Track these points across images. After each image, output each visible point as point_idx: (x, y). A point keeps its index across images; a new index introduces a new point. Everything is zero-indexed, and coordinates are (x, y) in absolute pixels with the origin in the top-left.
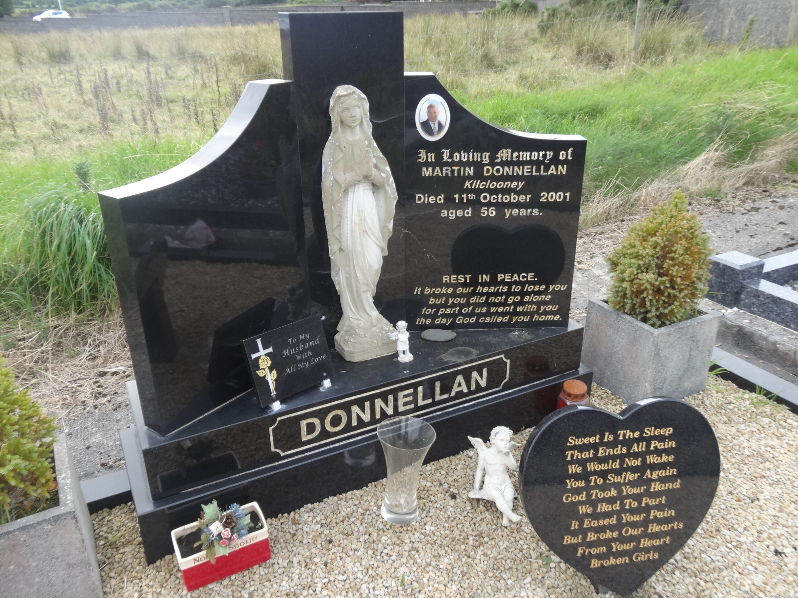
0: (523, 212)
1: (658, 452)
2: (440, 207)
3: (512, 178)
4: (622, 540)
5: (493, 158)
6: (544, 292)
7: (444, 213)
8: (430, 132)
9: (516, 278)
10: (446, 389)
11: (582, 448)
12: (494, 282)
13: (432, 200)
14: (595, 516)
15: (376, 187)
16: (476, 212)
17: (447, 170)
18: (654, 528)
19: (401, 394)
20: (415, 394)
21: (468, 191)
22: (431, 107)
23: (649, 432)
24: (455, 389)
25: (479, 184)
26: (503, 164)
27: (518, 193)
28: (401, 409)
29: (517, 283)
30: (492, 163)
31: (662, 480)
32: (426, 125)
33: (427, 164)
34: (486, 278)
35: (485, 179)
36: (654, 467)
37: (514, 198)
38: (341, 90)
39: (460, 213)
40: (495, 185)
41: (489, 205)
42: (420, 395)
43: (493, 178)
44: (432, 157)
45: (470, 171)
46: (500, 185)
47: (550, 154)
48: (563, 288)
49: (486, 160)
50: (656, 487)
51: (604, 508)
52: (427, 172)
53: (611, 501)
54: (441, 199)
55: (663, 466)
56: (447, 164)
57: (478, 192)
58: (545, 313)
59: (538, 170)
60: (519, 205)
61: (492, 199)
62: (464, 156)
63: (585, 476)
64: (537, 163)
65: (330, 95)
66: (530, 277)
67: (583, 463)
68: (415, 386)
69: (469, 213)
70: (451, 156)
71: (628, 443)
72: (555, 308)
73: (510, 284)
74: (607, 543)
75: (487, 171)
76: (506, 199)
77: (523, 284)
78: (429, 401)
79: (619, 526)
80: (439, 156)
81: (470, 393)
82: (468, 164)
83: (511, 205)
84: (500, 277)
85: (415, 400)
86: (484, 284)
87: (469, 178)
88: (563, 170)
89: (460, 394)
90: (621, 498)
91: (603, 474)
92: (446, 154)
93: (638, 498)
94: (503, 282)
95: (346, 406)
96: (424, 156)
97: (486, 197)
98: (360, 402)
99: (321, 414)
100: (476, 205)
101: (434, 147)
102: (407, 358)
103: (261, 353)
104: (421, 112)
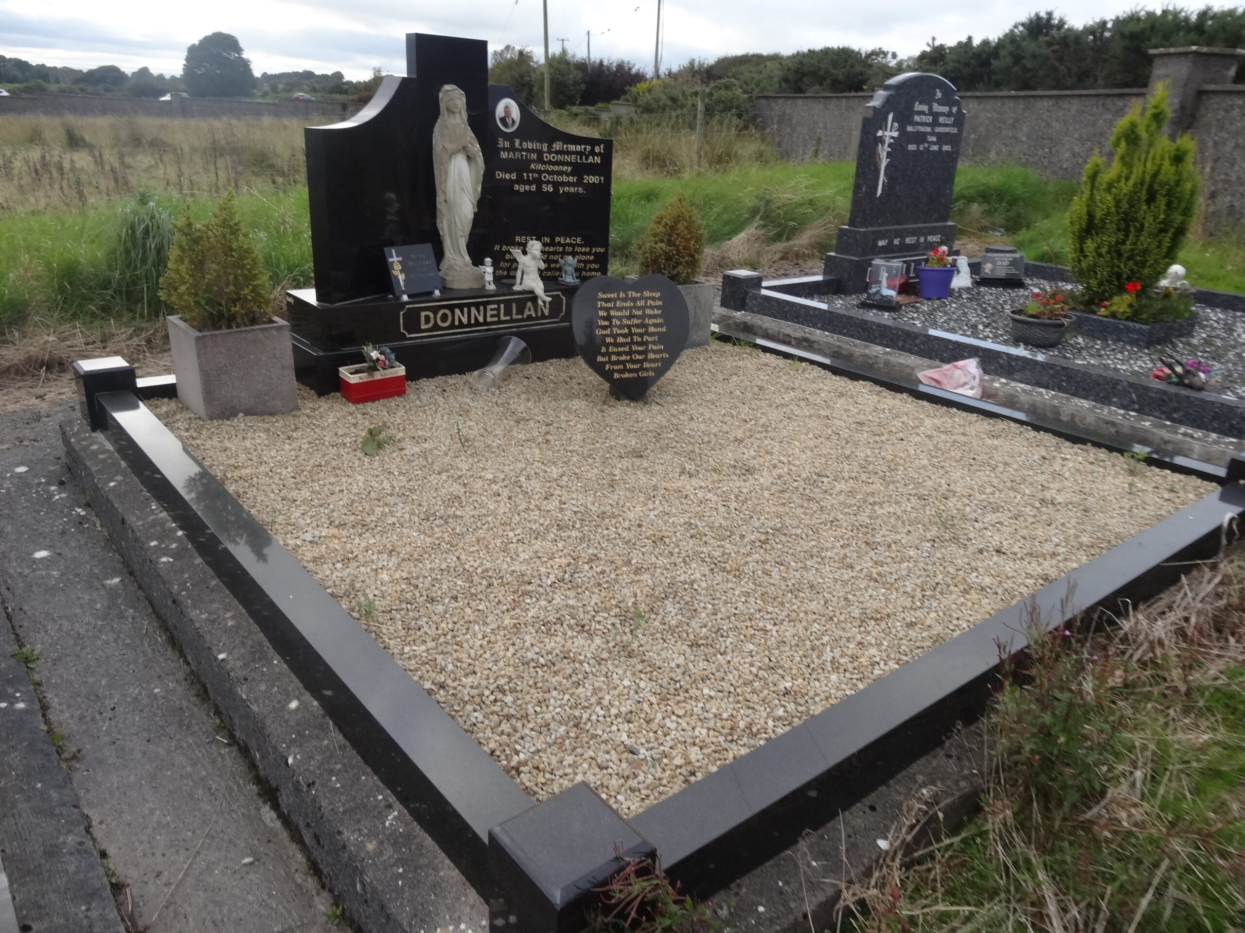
0: (572, 190)
1: (652, 307)
2: (513, 182)
3: (563, 164)
4: (633, 361)
5: (550, 147)
6: (589, 254)
7: (516, 187)
8: (506, 125)
9: (568, 241)
10: (520, 311)
11: (607, 300)
12: (553, 244)
13: (507, 176)
14: (616, 345)
15: (469, 158)
16: (539, 188)
17: (518, 155)
18: (651, 356)
19: (489, 307)
20: (498, 310)
21: (533, 171)
22: (506, 107)
23: (647, 294)
24: (527, 313)
25: (540, 167)
26: (558, 152)
27: (568, 175)
28: (489, 319)
29: (569, 245)
30: (550, 152)
31: (655, 325)
32: (503, 120)
33: (504, 149)
34: (547, 240)
35: (544, 163)
36: (651, 317)
37: (565, 179)
38: (447, 87)
39: (527, 188)
40: (551, 168)
41: (548, 182)
42: (502, 311)
43: (550, 163)
44: (507, 144)
45: (534, 156)
46: (556, 168)
47: (588, 148)
48: (602, 250)
49: (545, 149)
50: (652, 329)
51: (621, 340)
52: (504, 155)
53: (625, 336)
54: (514, 176)
55: (655, 316)
56: (518, 150)
57: (540, 172)
58: (591, 270)
59: (581, 159)
60: (569, 184)
61: (550, 178)
62: (530, 145)
63: (609, 318)
64: (580, 153)
65: (439, 90)
66: (579, 240)
67: (607, 310)
68: (498, 303)
69: (534, 188)
70: (521, 145)
71: (634, 300)
72: (597, 266)
73: (564, 246)
74: (623, 363)
75: (547, 157)
76: (560, 179)
77: (573, 246)
78: (508, 318)
79: (630, 353)
80: (512, 144)
81: (537, 318)
82: (532, 151)
83: (564, 184)
84: (557, 239)
85: (498, 315)
87: (534, 161)
88: (598, 160)
89: (530, 318)
90: (631, 334)
91: (620, 318)
92: (517, 142)
93: (641, 335)
94: (559, 244)
95: (451, 308)
96: (502, 143)
97: (545, 177)
98: (461, 307)
99: (435, 310)
100: (539, 182)
101: (509, 137)
102: (492, 287)
103: (395, 260)
104: (500, 110)
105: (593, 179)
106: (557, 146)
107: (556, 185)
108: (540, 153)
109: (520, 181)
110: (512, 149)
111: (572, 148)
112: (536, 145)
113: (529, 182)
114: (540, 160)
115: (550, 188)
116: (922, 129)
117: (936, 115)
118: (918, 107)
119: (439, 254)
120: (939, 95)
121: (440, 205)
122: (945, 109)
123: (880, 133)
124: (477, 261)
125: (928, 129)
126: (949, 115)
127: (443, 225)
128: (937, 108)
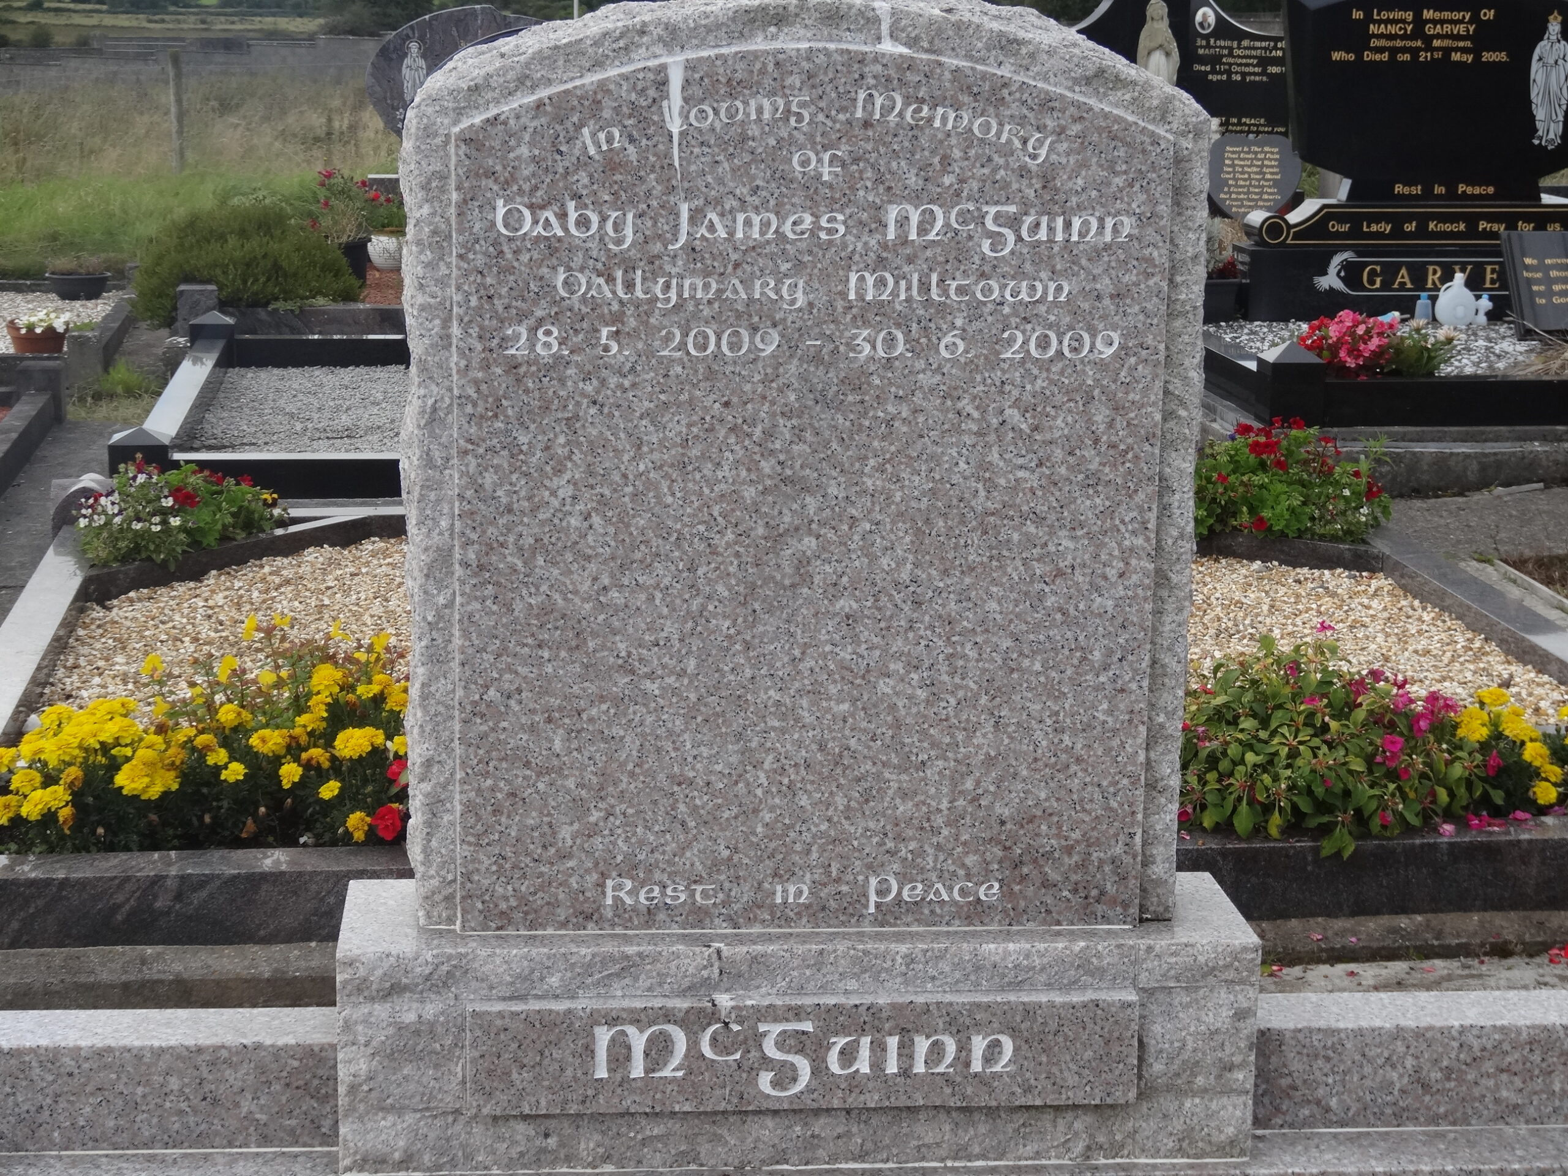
0: (1257, 78)
1: (1270, 160)
2: (1207, 73)
3: (1250, 57)
4: (1249, 200)
5: (1239, 44)
6: (1271, 132)
7: (1210, 77)
8: (1203, 28)
9: (1253, 121)
11: (1233, 152)
12: (1239, 124)
13: (1203, 68)
14: (1237, 186)
15: (1168, 54)
16: (1229, 77)
17: (1212, 51)
18: (1266, 197)
21: (1225, 64)
22: (1204, 15)
23: (1267, 149)
25: (1231, 60)
26: (1245, 48)
27: (1254, 66)
29: (1254, 125)
30: (1239, 48)
31: (1272, 173)
32: (1201, 24)
33: (1201, 47)
34: (1235, 120)
35: (1234, 57)
36: (1268, 167)
37: (1251, 69)
38: (1153, 2)
39: (1219, 77)
40: (1239, 61)
41: (1237, 73)
43: (1239, 57)
45: (1226, 52)
46: (1244, 61)
47: (1272, 44)
48: (1283, 130)
49: (1235, 46)
50: (1268, 176)
51: (1241, 183)
52: (1201, 51)
53: (1245, 180)
54: (1208, 68)
55: (1272, 167)
56: (1212, 47)
57: (1230, 65)
59: (1265, 53)
60: (1255, 74)
61: (1239, 69)
62: (1223, 43)
63: (1233, 166)
64: (1265, 49)
66: (1262, 121)
67: (1233, 159)
69: (1225, 77)
70: (1215, 43)
71: (1256, 153)
73: (1249, 125)
74: (1242, 200)
75: (1236, 52)
76: (1247, 70)
77: (1258, 126)
79: (1248, 193)
82: (1225, 47)
83: (1250, 74)
84: (1243, 120)
86: (1234, 125)
87: (1225, 56)
88: (1280, 53)
90: (1250, 179)
91: (1242, 166)
93: (1259, 180)
94: (1245, 124)
97: (1235, 68)
100: (1229, 73)
104: (1199, 17)
105: (1276, 69)
106: (1245, 43)
107: (1244, 75)
108: (1231, 49)
109: (1213, 71)
110: (1208, 46)
111: (1258, 44)
112: (1227, 43)
113: (1221, 73)
114: (1231, 55)
115: (1238, 78)
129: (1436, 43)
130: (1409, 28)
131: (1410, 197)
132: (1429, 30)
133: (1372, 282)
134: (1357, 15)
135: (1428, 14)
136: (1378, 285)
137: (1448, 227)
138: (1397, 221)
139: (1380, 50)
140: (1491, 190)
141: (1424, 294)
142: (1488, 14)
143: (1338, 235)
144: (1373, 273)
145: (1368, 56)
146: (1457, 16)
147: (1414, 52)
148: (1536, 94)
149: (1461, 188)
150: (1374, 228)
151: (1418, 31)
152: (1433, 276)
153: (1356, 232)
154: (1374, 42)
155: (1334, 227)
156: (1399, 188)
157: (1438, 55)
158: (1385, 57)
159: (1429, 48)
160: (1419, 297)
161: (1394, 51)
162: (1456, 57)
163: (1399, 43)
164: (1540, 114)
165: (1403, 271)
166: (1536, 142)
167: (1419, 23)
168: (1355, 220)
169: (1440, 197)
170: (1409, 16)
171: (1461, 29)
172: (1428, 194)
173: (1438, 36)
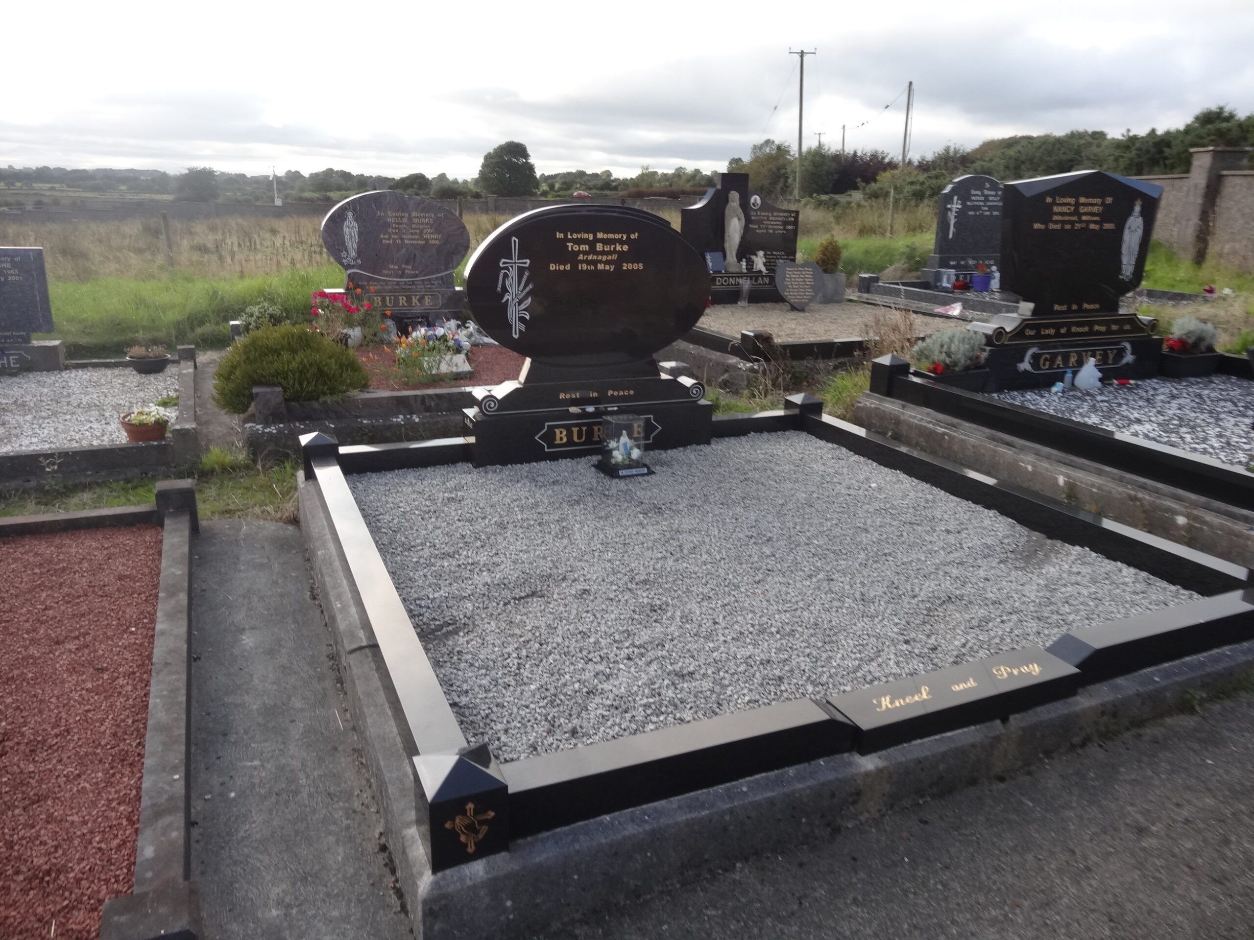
0: (781, 232)
2: (756, 229)
3: (778, 221)
5: (772, 214)
6: (787, 259)
7: (758, 231)
8: (754, 206)
9: (778, 253)
13: (754, 226)
15: (739, 219)
17: (759, 218)
20: (747, 279)
21: (765, 224)
25: (768, 222)
26: (776, 216)
27: (779, 226)
30: (772, 216)
32: (754, 204)
33: (753, 215)
35: (770, 221)
38: (732, 192)
39: (762, 231)
40: (772, 223)
41: (771, 229)
43: (772, 221)
44: (755, 214)
45: (766, 218)
46: (774, 223)
47: (789, 214)
48: (793, 258)
49: (770, 215)
52: (753, 218)
54: (757, 226)
56: (759, 216)
57: (767, 225)
59: (786, 219)
60: (779, 229)
61: (772, 227)
62: (764, 214)
63: (790, 278)
64: (785, 217)
65: (729, 193)
66: (784, 253)
68: (747, 276)
69: (765, 231)
73: (776, 255)
75: (771, 218)
76: (776, 227)
77: (780, 255)
80: (757, 213)
82: (765, 216)
83: (777, 229)
87: (765, 220)
88: (793, 219)
92: (759, 213)
95: (728, 277)
96: (753, 213)
97: (770, 227)
98: (732, 277)
99: (722, 277)
100: (767, 229)
101: (755, 211)
102: (745, 271)
103: (708, 257)
104: (752, 200)
105: (790, 227)
106: (775, 214)
107: (774, 230)
108: (768, 217)
109: (759, 228)
110: (757, 215)
111: (782, 214)
112: (766, 214)
113: (762, 229)
114: (768, 220)
115: (771, 231)
116: (977, 203)
117: (987, 197)
118: (973, 192)
119: (725, 257)
120: (988, 185)
121: (726, 238)
122: (993, 193)
123: (949, 206)
124: (739, 260)
125: (982, 204)
126: (996, 196)
127: (727, 246)
128: (986, 192)
129: (1084, 218)
130: (1073, 208)
131: (1061, 312)
132: (1082, 210)
133: (1044, 365)
134: (1049, 200)
135: (1082, 200)
136: (1047, 367)
137: (1080, 330)
138: (1057, 327)
139: (1056, 222)
140: (1097, 306)
141: (1069, 370)
142: (1109, 200)
143: (1030, 337)
144: (1046, 359)
145: (1052, 226)
146: (1094, 201)
147: (1072, 223)
148: (1124, 249)
149: (1086, 306)
150: (1047, 332)
151: (1076, 213)
152: (1073, 359)
153: (1038, 336)
154: (1055, 218)
155: (1030, 332)
156: (1057, 307)
157: (1084, 225)
158: (1058, 227)
159: (1081, 221)
160: (1065, 372)
161: (1063, 223)
162: (1092, 226)
163: (1067, 218)
164: (1125, 260)
165: (1060, 358)
166: (1121, 277)
167: (1077, 205)
168: (1037, 327)
169: (1075, 311)
170: (1072, 201)
171: (1095, 209)
172: (1070, 310)
173: (1085, 214)
